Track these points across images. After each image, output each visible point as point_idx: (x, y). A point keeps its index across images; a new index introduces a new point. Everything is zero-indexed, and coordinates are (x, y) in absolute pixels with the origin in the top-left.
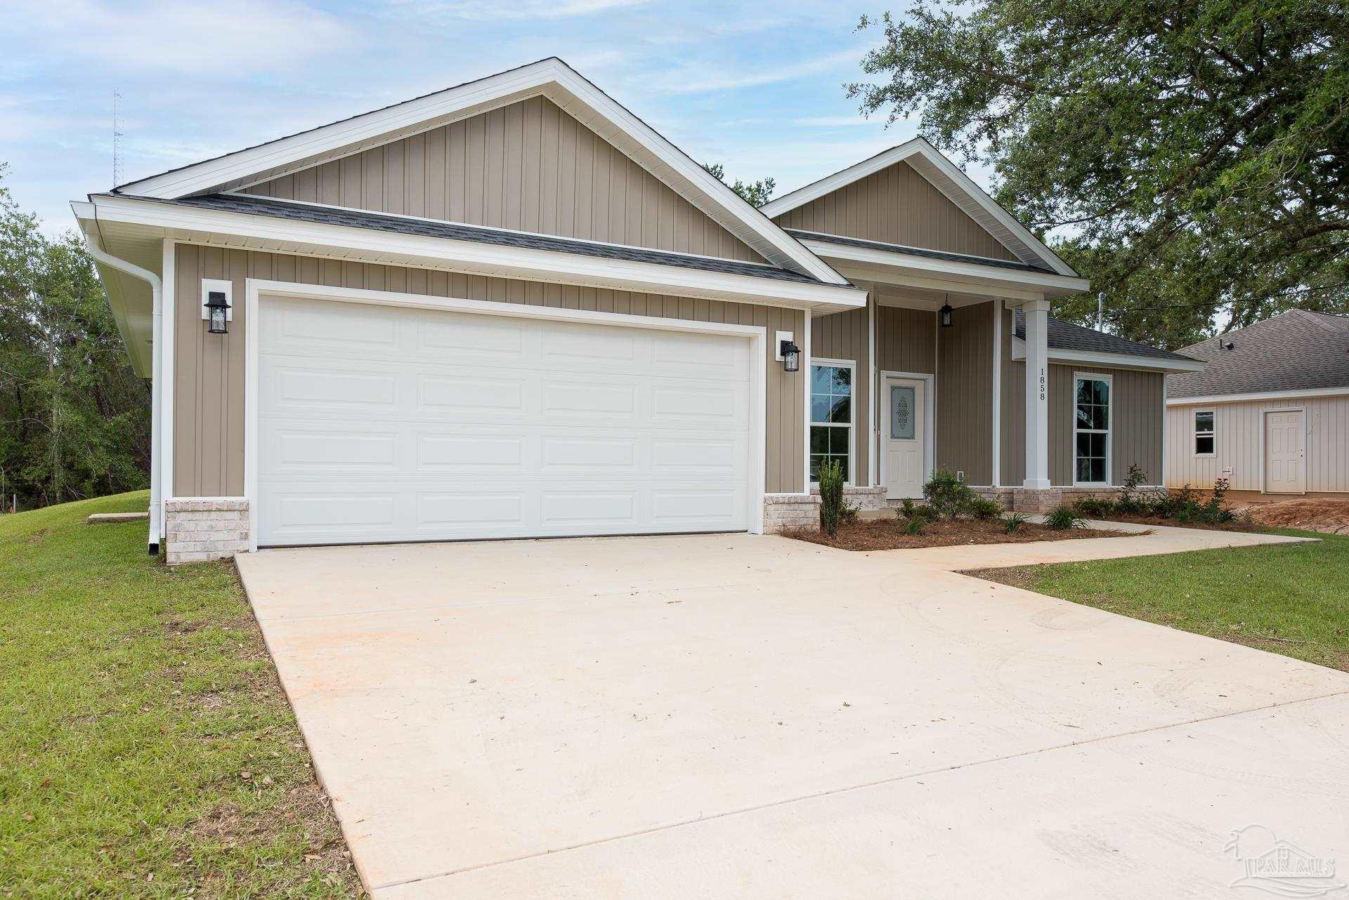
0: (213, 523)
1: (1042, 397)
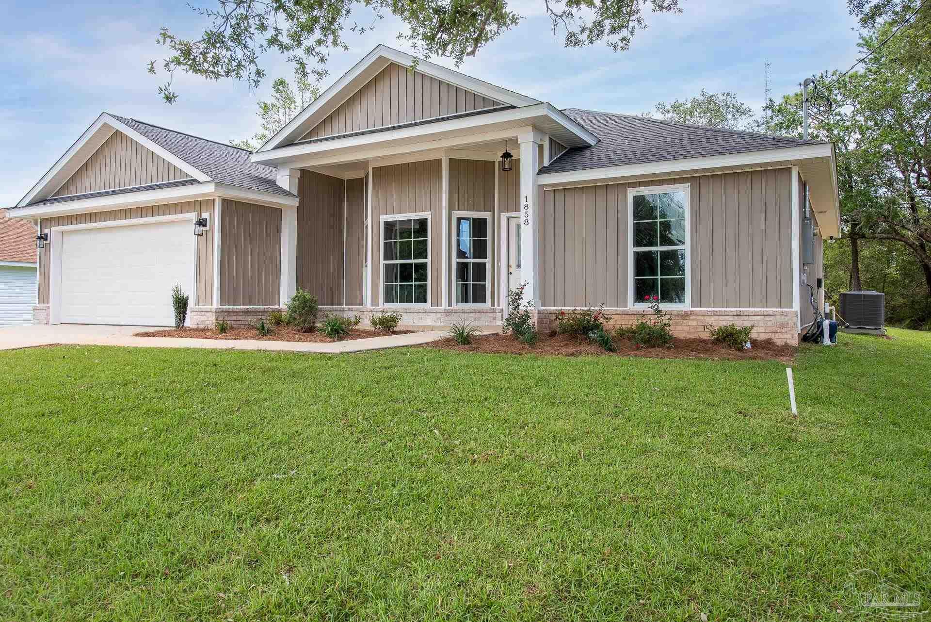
1: (526, 223)
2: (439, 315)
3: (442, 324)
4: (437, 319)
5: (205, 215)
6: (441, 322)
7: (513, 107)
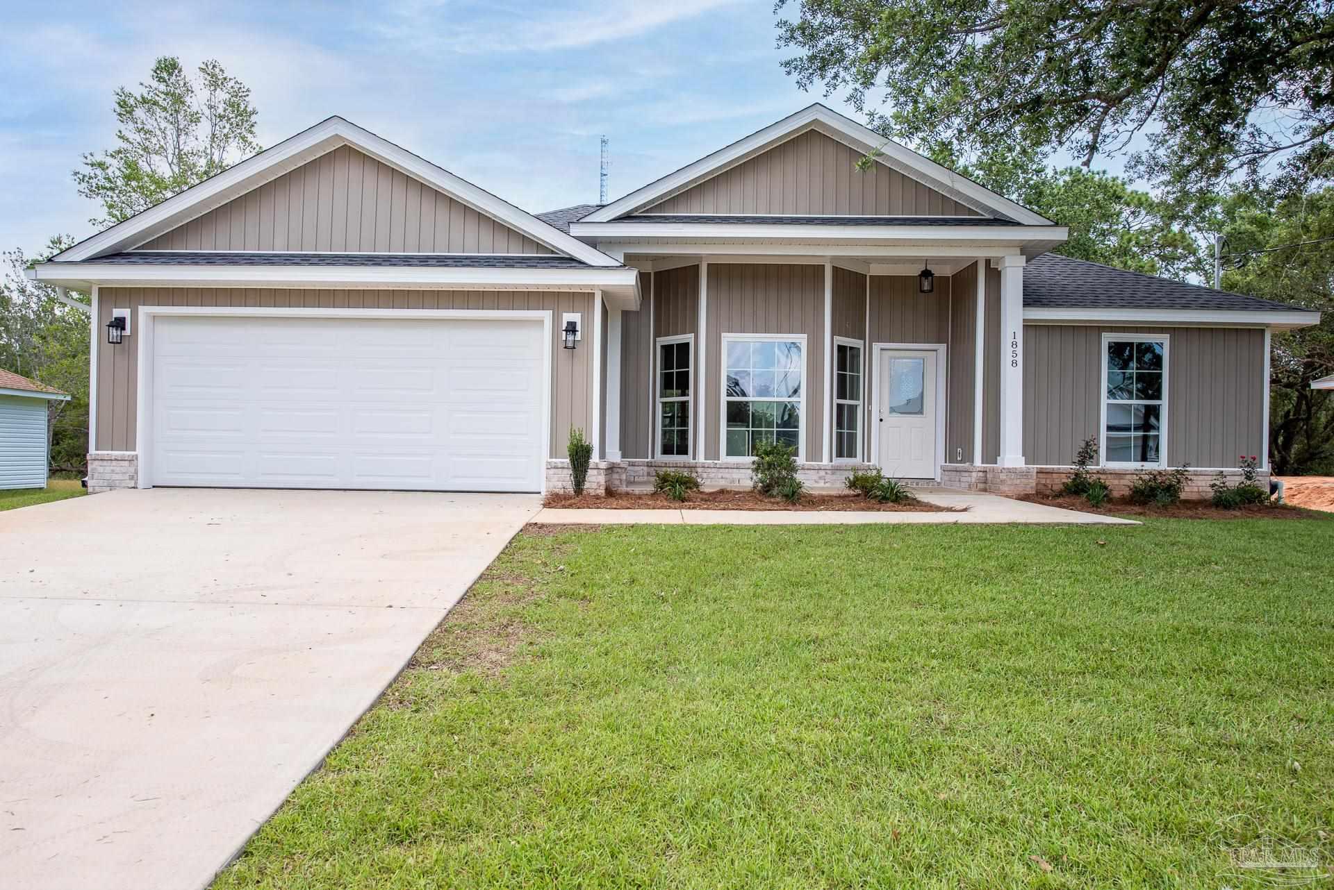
0: (114, 468)
1: (1014, 365)
2: (822, 473)
3: (827, 485)
4: (820, 478)
5: (575, 317)
6: (825, 483)
7: (1019, 224)
